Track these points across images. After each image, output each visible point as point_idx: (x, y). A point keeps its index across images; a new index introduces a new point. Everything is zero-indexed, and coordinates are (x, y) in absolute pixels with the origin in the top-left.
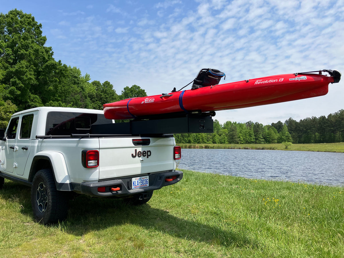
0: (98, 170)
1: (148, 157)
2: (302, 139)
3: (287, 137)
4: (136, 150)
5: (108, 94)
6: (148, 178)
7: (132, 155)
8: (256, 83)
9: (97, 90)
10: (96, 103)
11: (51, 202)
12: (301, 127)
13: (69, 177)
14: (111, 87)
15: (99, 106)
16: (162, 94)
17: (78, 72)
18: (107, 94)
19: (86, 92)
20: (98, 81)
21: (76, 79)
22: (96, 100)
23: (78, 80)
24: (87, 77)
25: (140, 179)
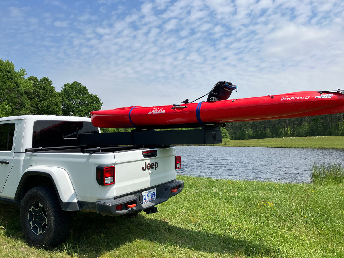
0: (114, 187)
1: (155, 169)
2: (238, 136)
3: (224, 133)
4: (146, 163)
5: (47, 91)
6: (155, 191)
7: (143, 168)
8: (282, 99)
9: (34, 86)
10: (33, 100)
11: (54, 223)
12: (236, 124)
13: (76, 195)
14: (50, 83)
15: (37, 103)
16: (174, 105)
17: (12, 66)
18: (45, 90)
19: (22, 89)
20: (35, 76)
21: (9, 74)
22: (33, 97)
23: (12, 75)
24: (22, 72)
25: (149, 192)
